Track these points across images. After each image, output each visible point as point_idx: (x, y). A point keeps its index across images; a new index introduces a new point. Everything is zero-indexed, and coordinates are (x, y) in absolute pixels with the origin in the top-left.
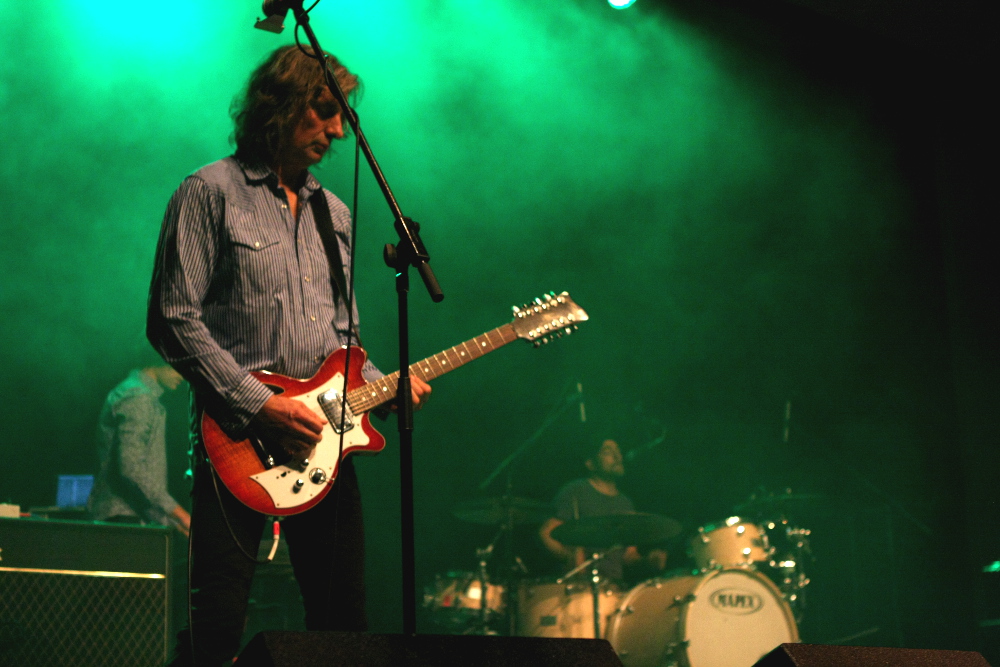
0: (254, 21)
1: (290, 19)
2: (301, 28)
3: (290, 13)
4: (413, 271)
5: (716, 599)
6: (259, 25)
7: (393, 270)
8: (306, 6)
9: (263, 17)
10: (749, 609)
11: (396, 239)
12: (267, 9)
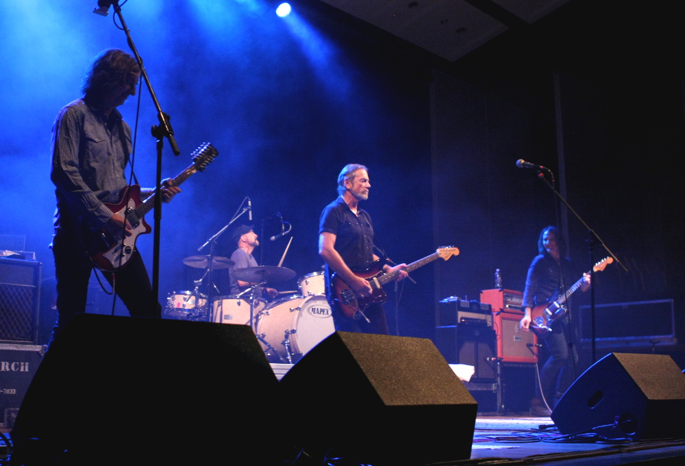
0: (93, 10)
1: (111, 9)
2: (116, 14)
3: (112, 6)
4: (165, 139)
5: (311, 310)
6: (95, 11)
7: (155, 138)
8: (120, 3)
9: (98, 8)
10: (327, 316)
11: (158, 123)
12: (100, 3)
